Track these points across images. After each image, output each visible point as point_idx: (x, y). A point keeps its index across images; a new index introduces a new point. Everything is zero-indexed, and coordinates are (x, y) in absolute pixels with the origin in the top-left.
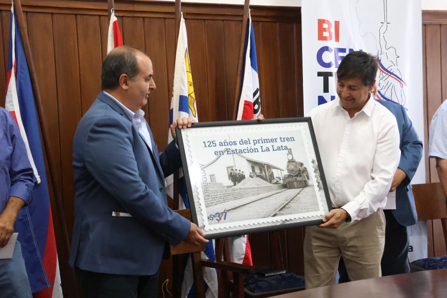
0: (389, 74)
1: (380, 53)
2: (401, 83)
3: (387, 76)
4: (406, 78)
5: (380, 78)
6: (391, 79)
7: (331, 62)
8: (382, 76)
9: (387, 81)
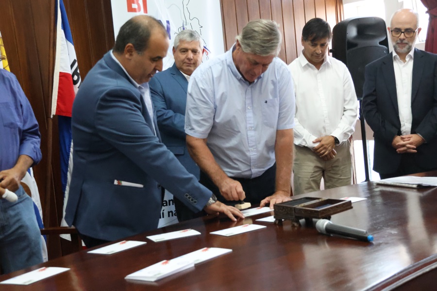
2: (206, 51)
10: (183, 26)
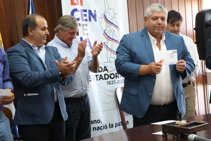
0: (111, 24)
1: (105, 12)
2: (118, 29)
3: (110, 25)
4: (120, 26)
5: (106, 26)
6: (112, 27)
7: (79, 18)
8: (107, 25)
9: (110, 28)
10: (104, 14)
